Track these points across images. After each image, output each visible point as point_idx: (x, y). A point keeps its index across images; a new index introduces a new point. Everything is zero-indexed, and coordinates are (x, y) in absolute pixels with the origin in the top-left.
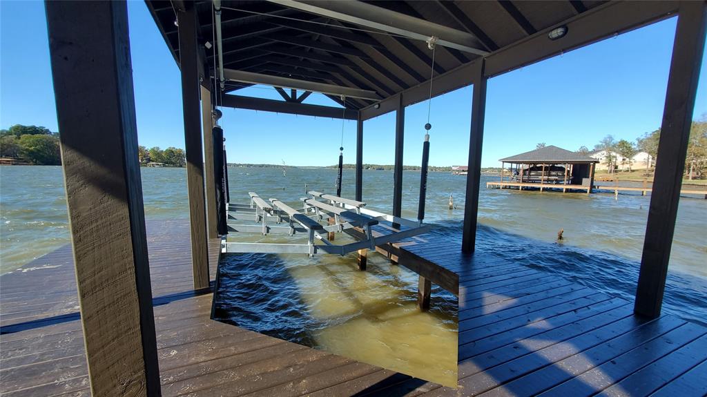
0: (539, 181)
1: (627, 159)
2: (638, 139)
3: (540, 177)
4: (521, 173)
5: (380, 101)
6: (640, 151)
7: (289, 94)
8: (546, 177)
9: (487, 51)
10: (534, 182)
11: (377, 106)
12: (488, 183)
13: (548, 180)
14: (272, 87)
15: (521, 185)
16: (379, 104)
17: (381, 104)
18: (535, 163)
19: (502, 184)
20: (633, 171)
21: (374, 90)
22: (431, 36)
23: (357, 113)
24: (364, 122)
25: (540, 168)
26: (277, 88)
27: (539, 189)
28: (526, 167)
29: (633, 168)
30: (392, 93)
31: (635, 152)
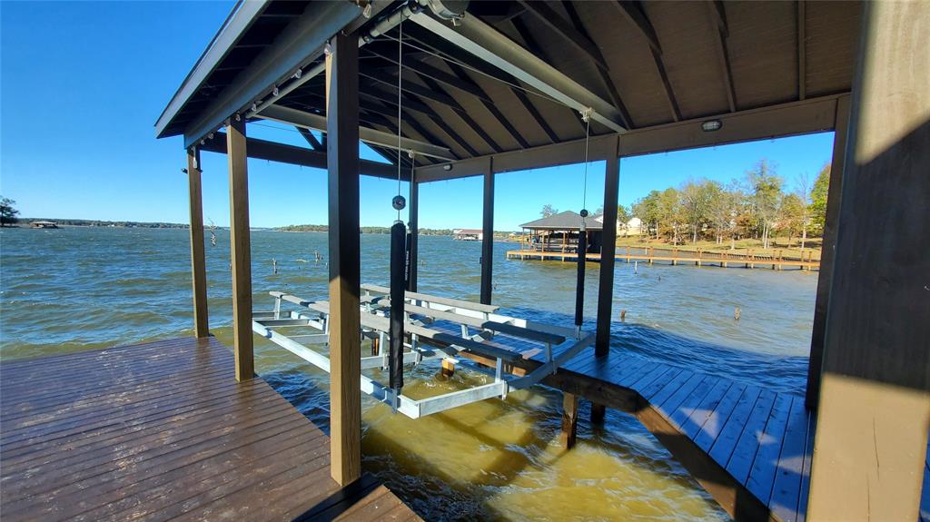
0: (559, 250)
1: (624, 225)
2: (632, 205)
3: (561, 246)
4: (542, 239)
5: (453, 161)
6: (634, 216)
7: (319, 139)
8: (566, 246)
9: (625, 128)
10: (553, 251)
11: (448, 167)
12: (509, 253)
13: (567, 249)
14: (292, 127)
15: (543, 255)
16: (451, 165)
17: (454, 166)
18: (553, 230)
19: (522, 254)
20: (629, 236)
21: (447, 147)
22: (588, 107)
23: (410, 172)
24: (420, 185)
25: (560, 236)
26: (302, 130)
27: (560, 259)
28: (547, 233)
29: (629, 234)
30: (476, 154)
31: (630, 218)
